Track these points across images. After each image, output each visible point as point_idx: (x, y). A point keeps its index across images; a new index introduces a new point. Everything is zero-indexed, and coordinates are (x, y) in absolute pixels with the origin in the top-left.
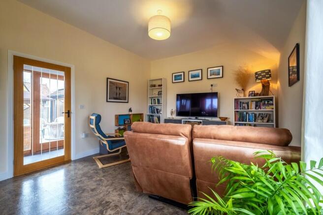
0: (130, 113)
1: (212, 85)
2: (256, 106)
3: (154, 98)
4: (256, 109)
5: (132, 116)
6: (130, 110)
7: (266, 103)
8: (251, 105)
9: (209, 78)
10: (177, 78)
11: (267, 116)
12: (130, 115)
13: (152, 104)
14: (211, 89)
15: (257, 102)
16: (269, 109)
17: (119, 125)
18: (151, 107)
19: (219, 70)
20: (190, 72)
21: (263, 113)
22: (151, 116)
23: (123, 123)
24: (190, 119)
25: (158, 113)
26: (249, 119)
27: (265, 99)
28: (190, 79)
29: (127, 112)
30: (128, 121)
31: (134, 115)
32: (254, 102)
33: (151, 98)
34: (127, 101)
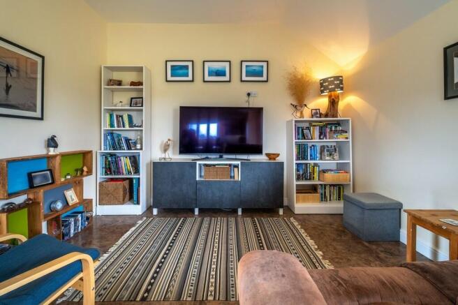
0: (52, 152)
1: (249, 94)
2: (321, 134)
3: (120, 113)
4: (320, 138)
5: (58, 159)
6: (52, 142)
7: (333, 128)
8: (314, 132)
9: (243, 79)
10: (178, 71)
11: (335, 150)
12: (49, 158)
13: (112, 125)
14: (248, 101)
15: (321, 128)
16: (343, 138)
17: (10, 195)
18: (111, 133)
19: (262, 67)
20: (206, 64)
21: (329, 144)
22: (111, 155)
23: (25, 186)
24: (207, 159)
25: (129, 148)
26: (311, 156)
27: (331, 124)
28: (207, 78)
29: (39, 150)
30: (45, 177)
31: (63, 155)
32: (318, 127)
33: (111, 112)
34: (38, 114)
